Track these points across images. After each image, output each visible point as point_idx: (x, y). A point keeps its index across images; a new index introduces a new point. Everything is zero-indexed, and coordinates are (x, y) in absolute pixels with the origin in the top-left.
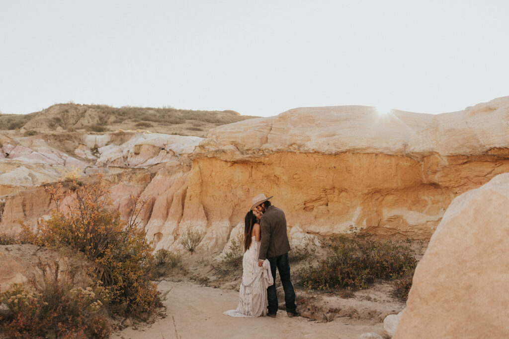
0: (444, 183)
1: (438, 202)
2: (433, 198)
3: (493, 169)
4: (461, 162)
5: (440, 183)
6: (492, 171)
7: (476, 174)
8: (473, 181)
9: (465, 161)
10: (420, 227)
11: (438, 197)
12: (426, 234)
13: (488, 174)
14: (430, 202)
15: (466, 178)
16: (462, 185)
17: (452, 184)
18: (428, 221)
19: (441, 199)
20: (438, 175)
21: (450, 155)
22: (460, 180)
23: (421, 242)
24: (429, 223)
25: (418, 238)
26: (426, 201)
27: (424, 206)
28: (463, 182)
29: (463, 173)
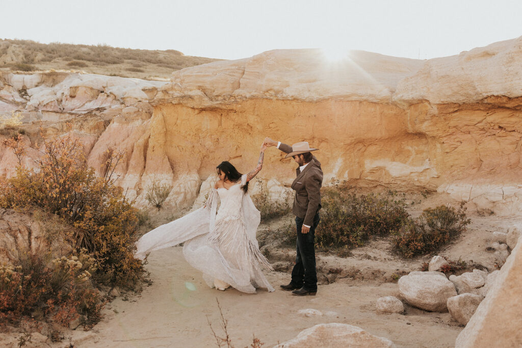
0: (432, 133)
1: (422, 152)
2: (416, 148)
3: (485, 117)
4: (452, 110)
5: (427, 133)
6: (483, 120)
7: (465, 123)
8: (461, 130)
9: (456, 109)
10: (404, 178)
11: (422, 147)
12: (409, 185)
13: (478, 123)
14: (414, 152)
15: (454, 127)
16: (450, 135)
17: (440, 133)
18: (412, 173)
19: (426, 149)
20: (426, 124)
21: (440, 103)
22: (448, 129)
23: (404, 194)
24: (412, 175)
25: (400, 190)
26: (409, 151)
27: (408, 157)
28: (451, 131)
29: (452, 122)
